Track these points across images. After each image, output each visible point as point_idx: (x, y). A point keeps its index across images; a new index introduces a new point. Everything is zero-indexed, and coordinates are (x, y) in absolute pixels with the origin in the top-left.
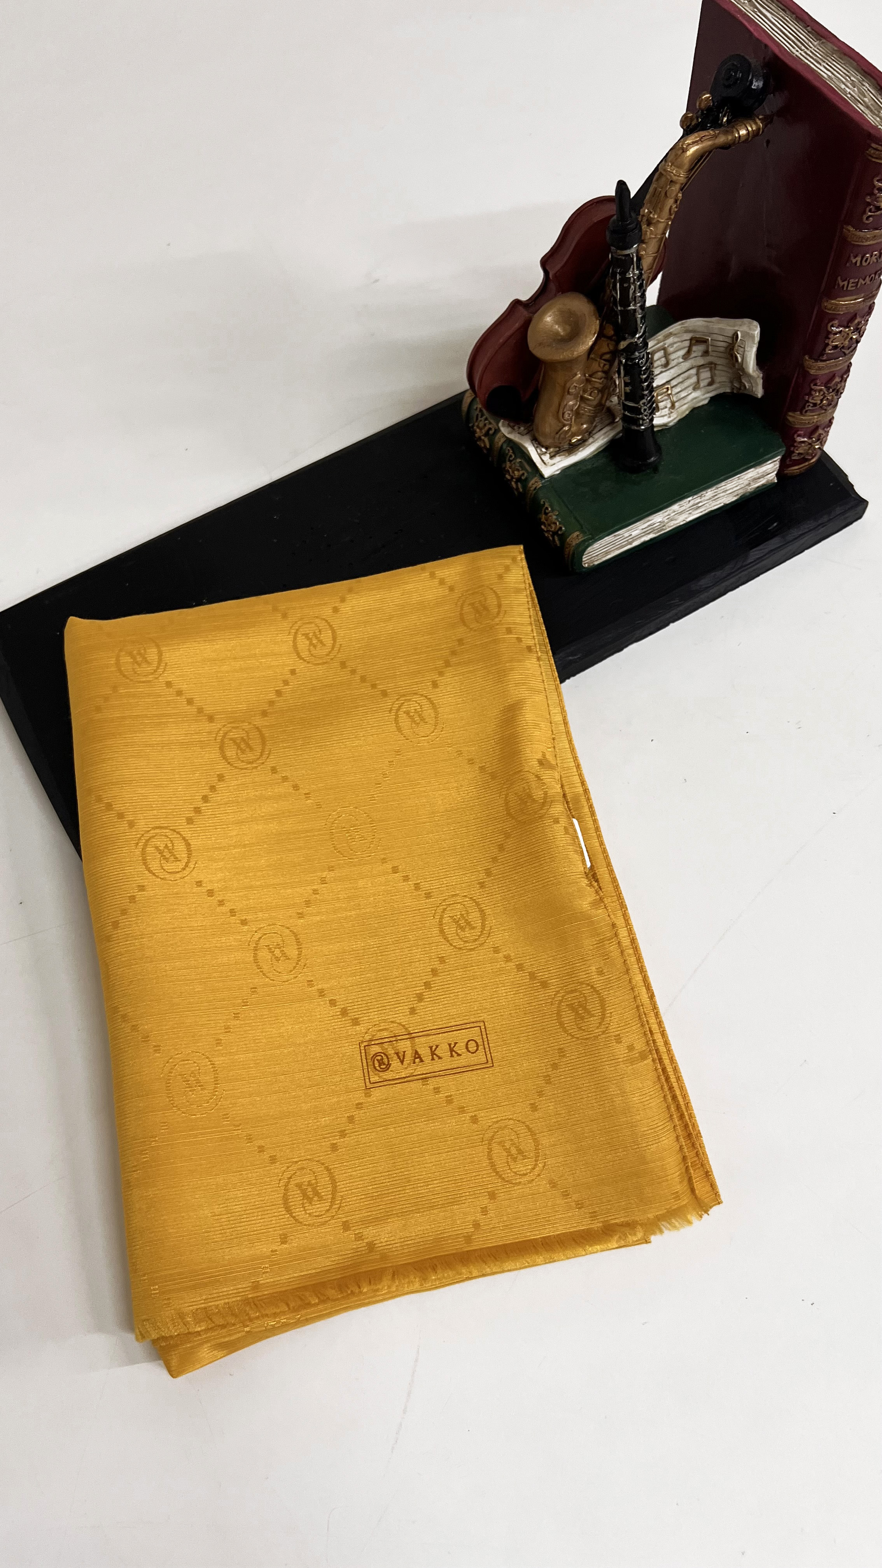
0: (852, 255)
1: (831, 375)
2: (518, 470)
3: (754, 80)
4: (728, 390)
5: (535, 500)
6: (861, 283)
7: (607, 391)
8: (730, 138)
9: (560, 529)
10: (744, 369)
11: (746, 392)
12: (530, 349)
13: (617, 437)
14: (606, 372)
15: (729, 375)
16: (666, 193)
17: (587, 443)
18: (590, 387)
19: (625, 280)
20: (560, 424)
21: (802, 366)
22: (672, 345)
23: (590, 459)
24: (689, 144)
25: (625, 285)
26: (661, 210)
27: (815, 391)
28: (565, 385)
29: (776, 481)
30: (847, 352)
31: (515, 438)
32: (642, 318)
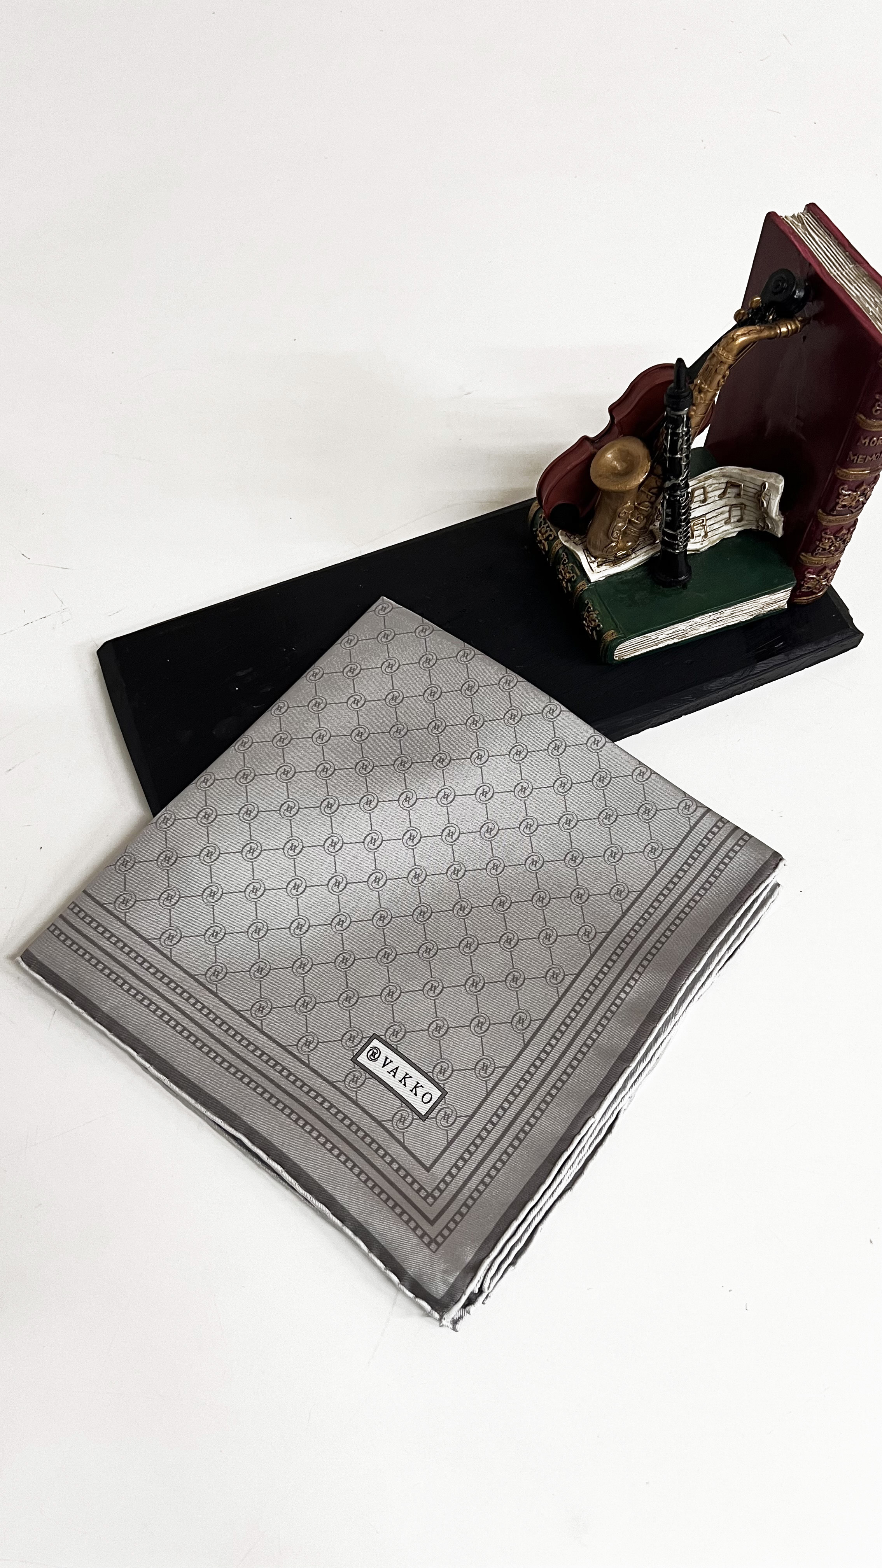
0: (862, 437)
1: (841, 527)
2: (569, 573)
3: (797, 292)
4: (754, 528)
5: (581, 599)
6: (868, 460)
7: (651, 517)
8: (773, 333)
9: (599, 626)
10: (768, 513)
11: (769, 531)
12: (592, 478)
13: (656, 555)
14: (652, 503)
15: (755, 515)
16: (716, 371)
17: (630, 558)
18: (637, 512)
19: (675, 434)
20: (609, 541)
21: (816, 517)
22: (710, 485)
23: (631, 570)
24: (738, 336)
25: (675, 438)
26: (711, 382)
27: (826, 539)
28: (616, 510)
29: (786, 607)
30: (854, 511)
31: (570, 545)
32: (685, 465)
